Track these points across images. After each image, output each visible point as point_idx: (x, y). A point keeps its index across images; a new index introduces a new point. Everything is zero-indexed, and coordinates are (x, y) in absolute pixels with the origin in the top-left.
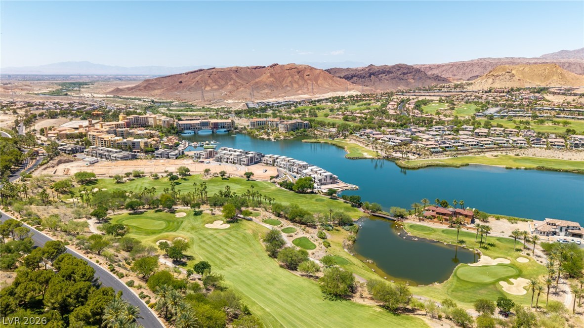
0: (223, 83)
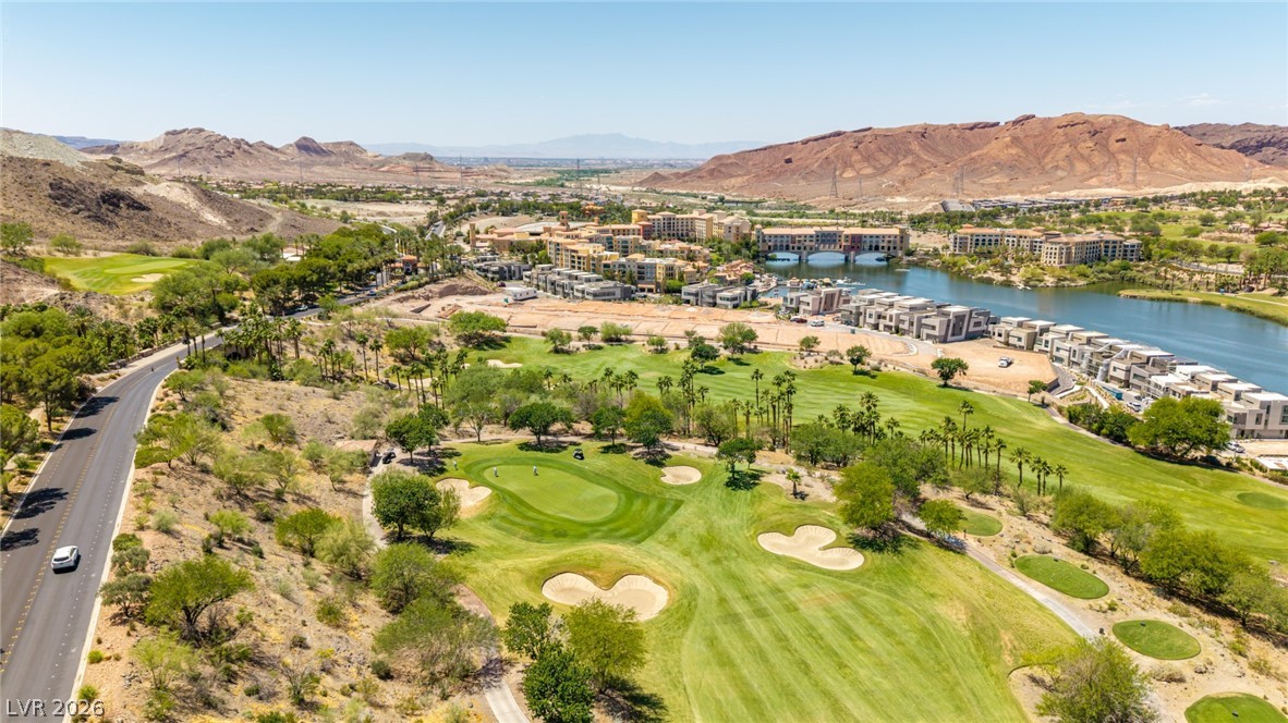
0: (887, 161)
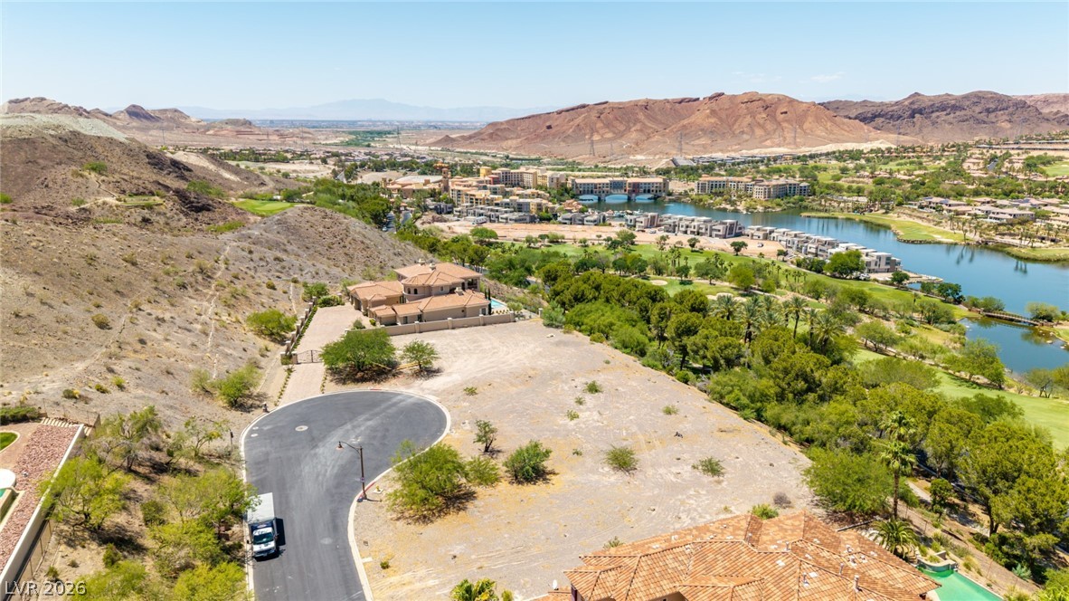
0: (622, 128)
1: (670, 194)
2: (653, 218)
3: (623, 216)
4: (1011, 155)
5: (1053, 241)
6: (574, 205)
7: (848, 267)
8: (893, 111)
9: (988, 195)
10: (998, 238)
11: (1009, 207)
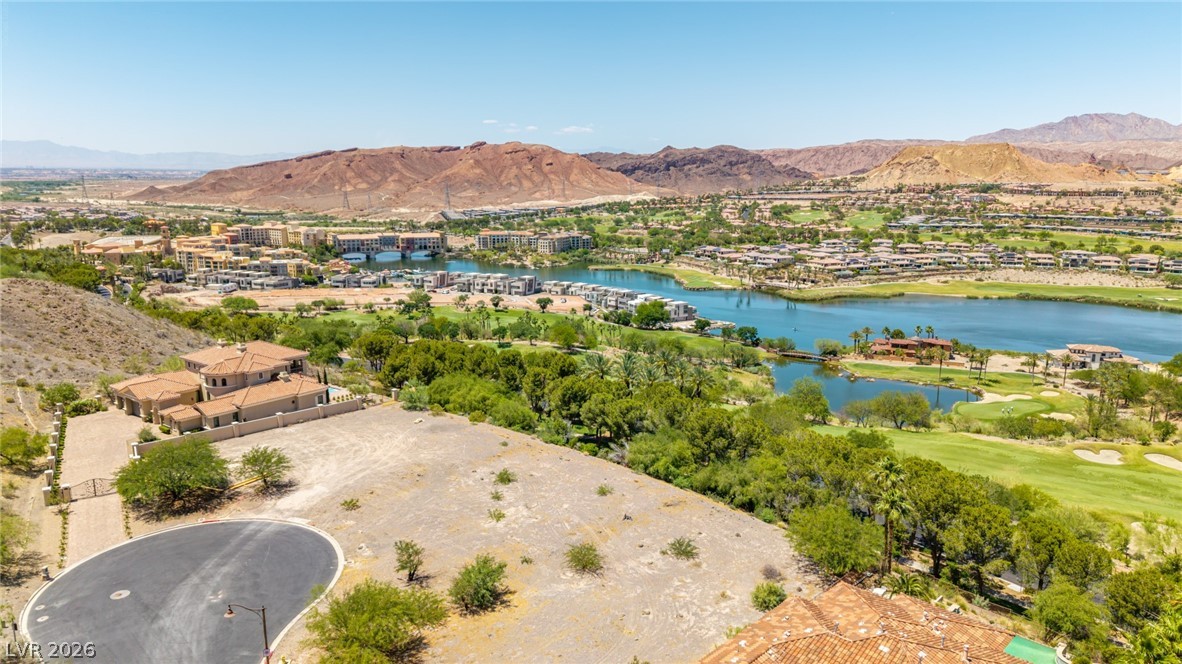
0: (377, 178)
1: (449, 250)
2: (443, 276)
3: (402, 276)
4: (759, 205)
5: (813, 282)
6: (342, 266)
7: (654, 318)
8: (650, 163)
9: (750, 242)
10: (768, 282)
11: (772, 252)
